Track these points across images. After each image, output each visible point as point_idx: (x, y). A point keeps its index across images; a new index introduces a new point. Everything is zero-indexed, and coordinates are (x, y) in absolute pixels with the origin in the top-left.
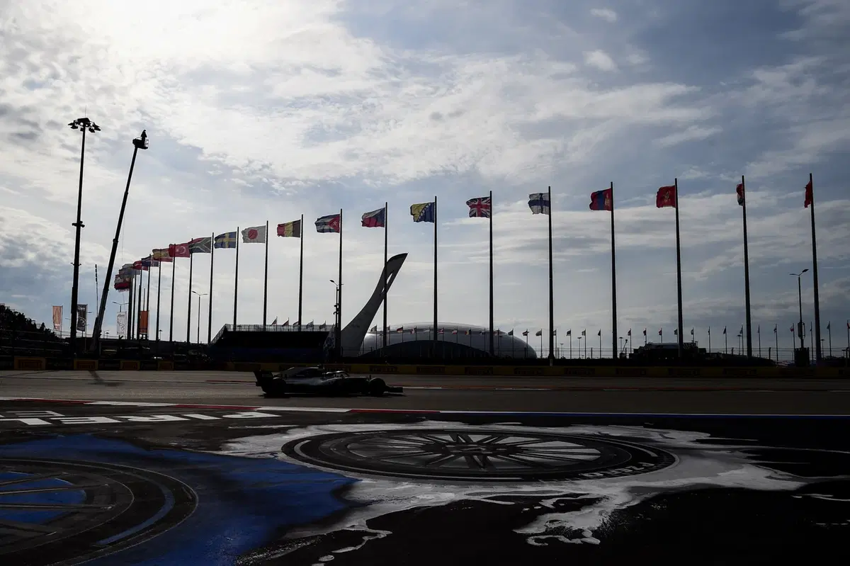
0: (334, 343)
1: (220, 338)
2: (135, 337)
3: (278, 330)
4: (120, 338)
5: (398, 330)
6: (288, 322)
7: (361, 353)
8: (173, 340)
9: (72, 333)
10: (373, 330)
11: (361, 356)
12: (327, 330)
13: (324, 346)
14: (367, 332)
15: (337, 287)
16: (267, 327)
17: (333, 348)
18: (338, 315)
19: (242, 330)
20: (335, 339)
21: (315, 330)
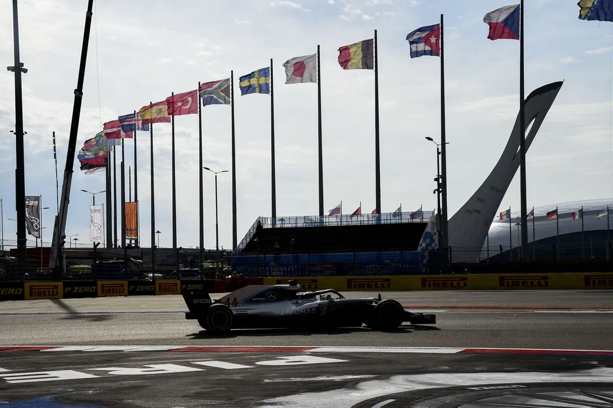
0: (437, 241)
1: (251, 240)
2: (119, 243)
3: (344, 224)
4: (95, 246)
5: (550, 214)
6: (359, 209)
7: (484, 256)
8: (178, 247)
9: (19, 242)
10: (505, 218)
11: (485, 261)
12: (425, 220)
13: (421, 246)
14: (494, 220)
15: (438, 149)
16: (325, 219)
17: (435, 248)
18: (441, 194)
19: (286, 226)
20: (437, 233)
21: (403, 221)
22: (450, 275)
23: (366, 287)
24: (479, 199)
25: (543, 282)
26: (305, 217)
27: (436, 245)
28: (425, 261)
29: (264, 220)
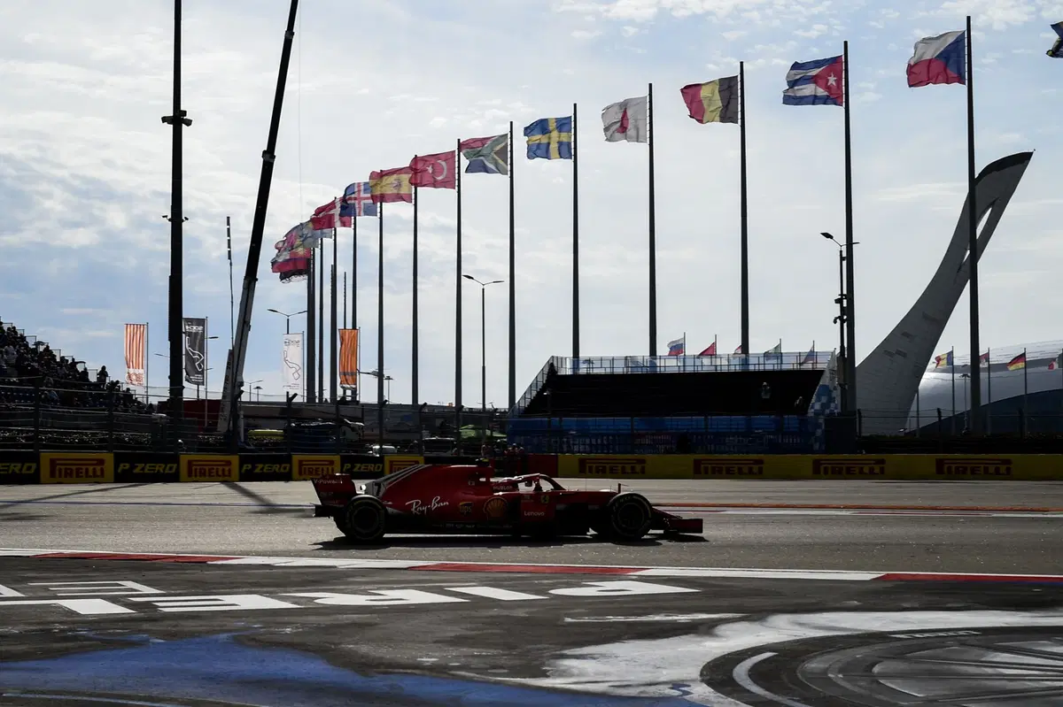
0: (838, 401)
1: (540, 394)
2: (327, 395)
3: (689, 369)
4: (290, 400)
5: (1013, 360)
6: (713, 346)
8: (421, 402)
9: (171, 391)
11: (912, 433)
12: (820, 367)
13: (812, 407)
14: (928, 367)
15: (841, 252)
16: (658, 361)
17: (836, 411)
18: (845, 324)
19: (596, 371)
20: (839, 388)
21: (785, 367)
22: (858, 456)
23: (724, 472)
24: (905, 335)
25: (1003, 469)
26: (626, 358)
27: (836, 407)
28: (819, 432)
29: (560, 360)
